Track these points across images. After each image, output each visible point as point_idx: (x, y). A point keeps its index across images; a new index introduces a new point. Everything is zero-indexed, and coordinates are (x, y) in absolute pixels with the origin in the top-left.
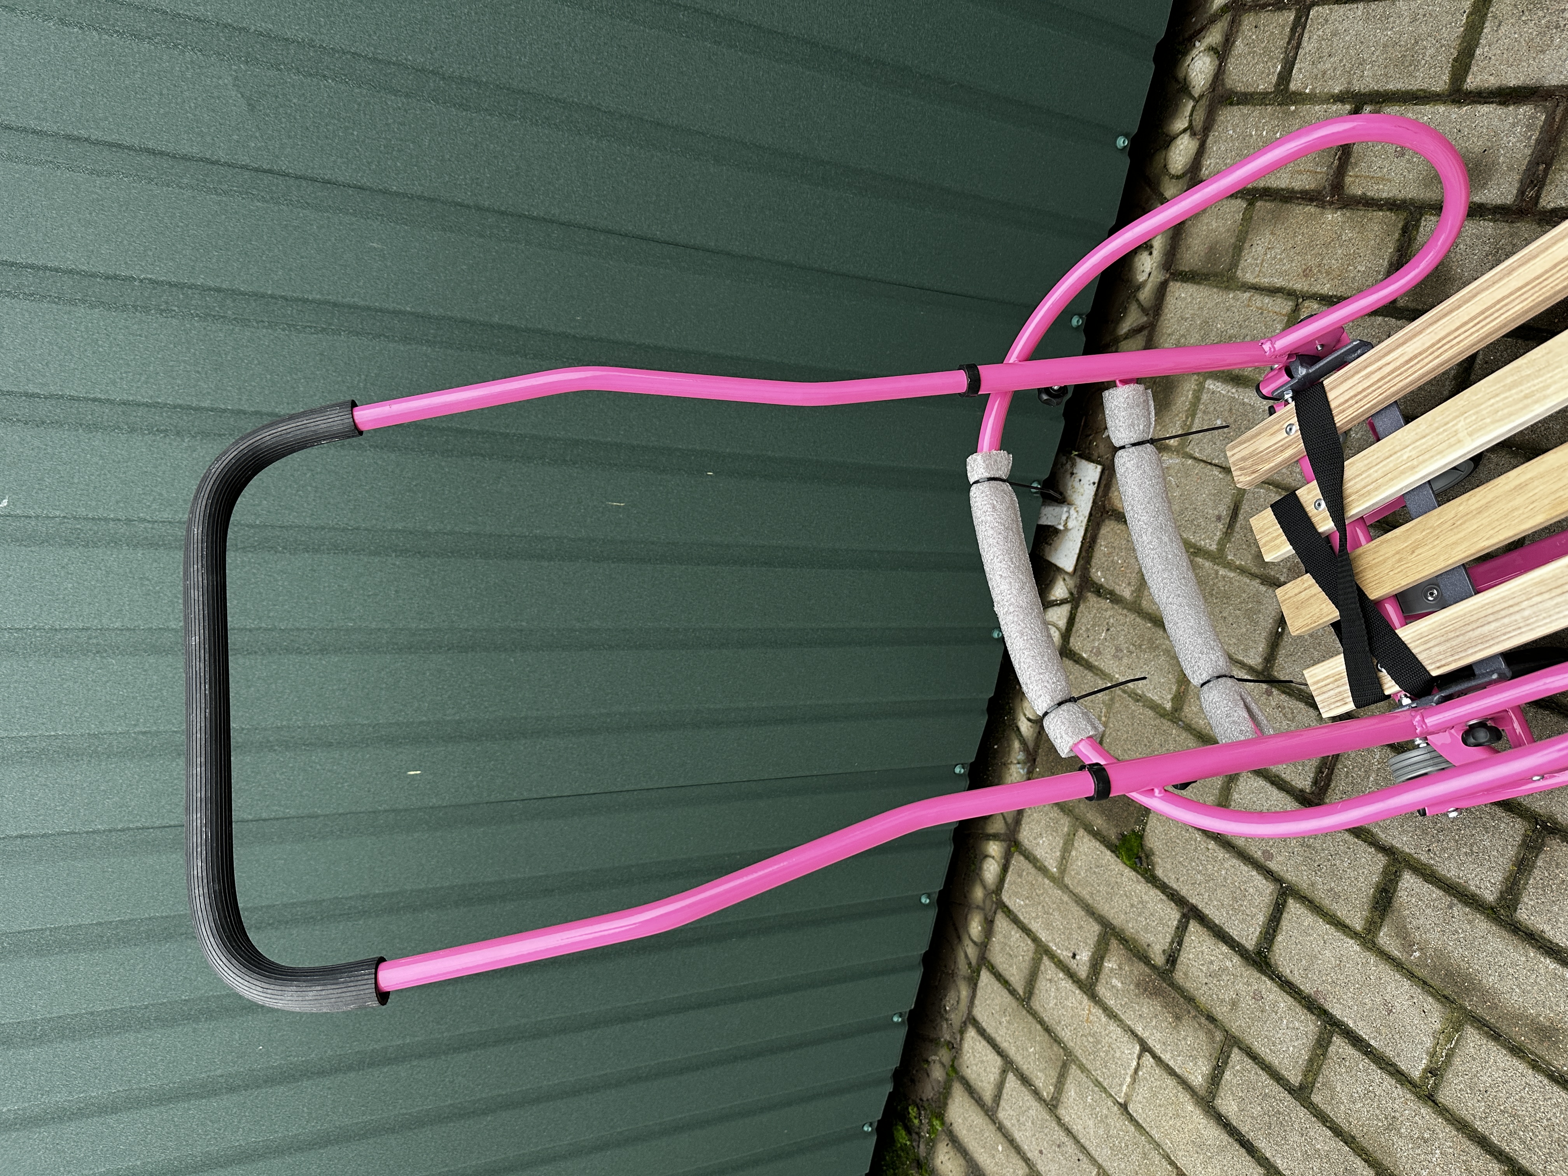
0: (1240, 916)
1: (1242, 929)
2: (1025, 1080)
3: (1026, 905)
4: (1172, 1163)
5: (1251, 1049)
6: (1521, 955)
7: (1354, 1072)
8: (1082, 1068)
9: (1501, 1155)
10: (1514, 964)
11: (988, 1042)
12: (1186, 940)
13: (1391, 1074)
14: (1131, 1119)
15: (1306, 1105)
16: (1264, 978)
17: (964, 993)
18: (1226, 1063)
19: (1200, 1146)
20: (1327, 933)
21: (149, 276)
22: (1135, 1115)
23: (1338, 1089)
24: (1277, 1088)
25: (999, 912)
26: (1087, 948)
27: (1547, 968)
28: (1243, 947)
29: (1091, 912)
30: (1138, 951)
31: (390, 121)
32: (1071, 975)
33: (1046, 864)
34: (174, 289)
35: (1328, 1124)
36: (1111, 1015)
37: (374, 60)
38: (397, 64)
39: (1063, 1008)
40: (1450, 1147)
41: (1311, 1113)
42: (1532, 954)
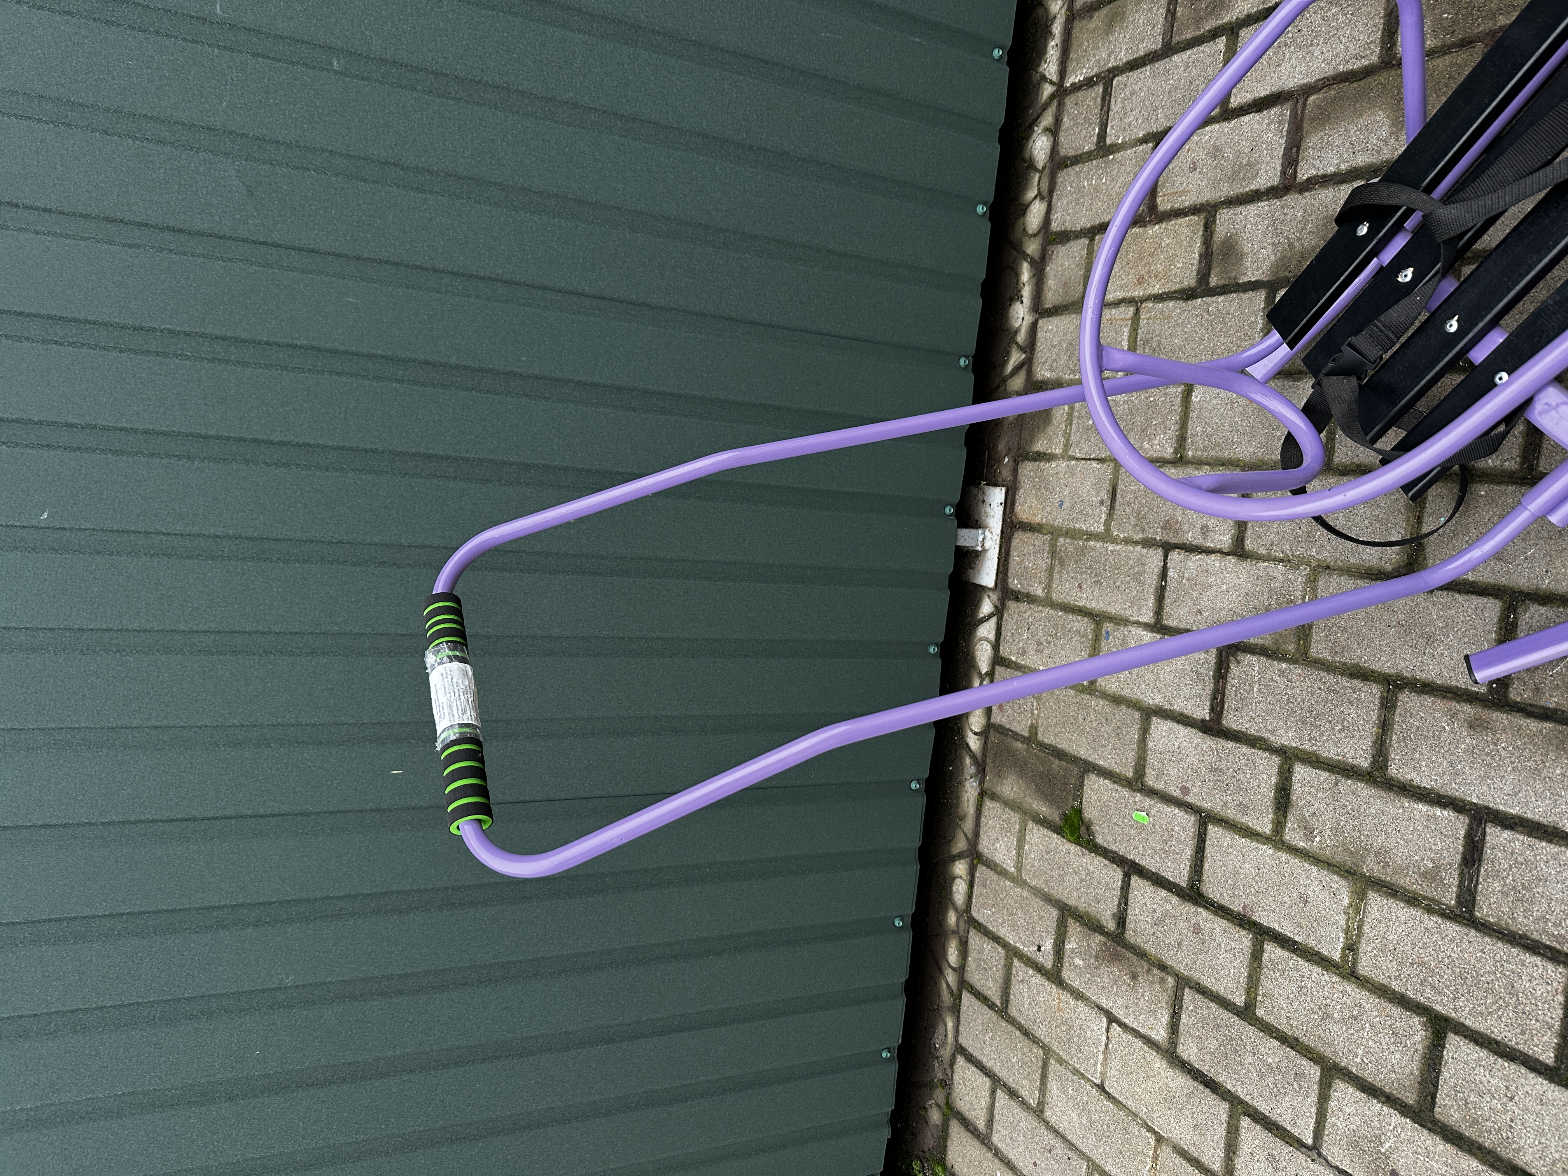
0: (1172, 856)
1: (1175, 869)
2: (1013, 1094)
3: (993, 913)
4: (1150, 1130)
5: (1199, 984)
6: (1398, 809)
7: (1286, 973)
8: (1061, 1061)
9: (1418, 1008)
10: (1395, 819)
11: (976, 1066)
12: (1131, 896)
13: (1317, 963)
14: (1110, 1097)
15: (1253, 1023)
16: (1200, 910)
17: (950, 1024)
18: (1181, 1007)
19: (1170, 1101)
20: (1244, 847)
21: (168, 327)
22: (1110, 1091)
23: (1277, 996)
24: (1226, 1014)
25: (971, 929)
26: (1049, 937)
27: (1420, 812)
28: (1178, 885)
29: (1048, 899)
30: (1093, 924)
31: (361, 202)
32: (1039, 968)
33: (1005, 866)
34: (188, 338)
35: (1274, 1035)
36: (1078, 995)
37: (348, 156)
38: (366, 159)
39: (1036, 1005)
40: (1377, 1016)
41: (1259, 1029)
42: (1407, 804)
